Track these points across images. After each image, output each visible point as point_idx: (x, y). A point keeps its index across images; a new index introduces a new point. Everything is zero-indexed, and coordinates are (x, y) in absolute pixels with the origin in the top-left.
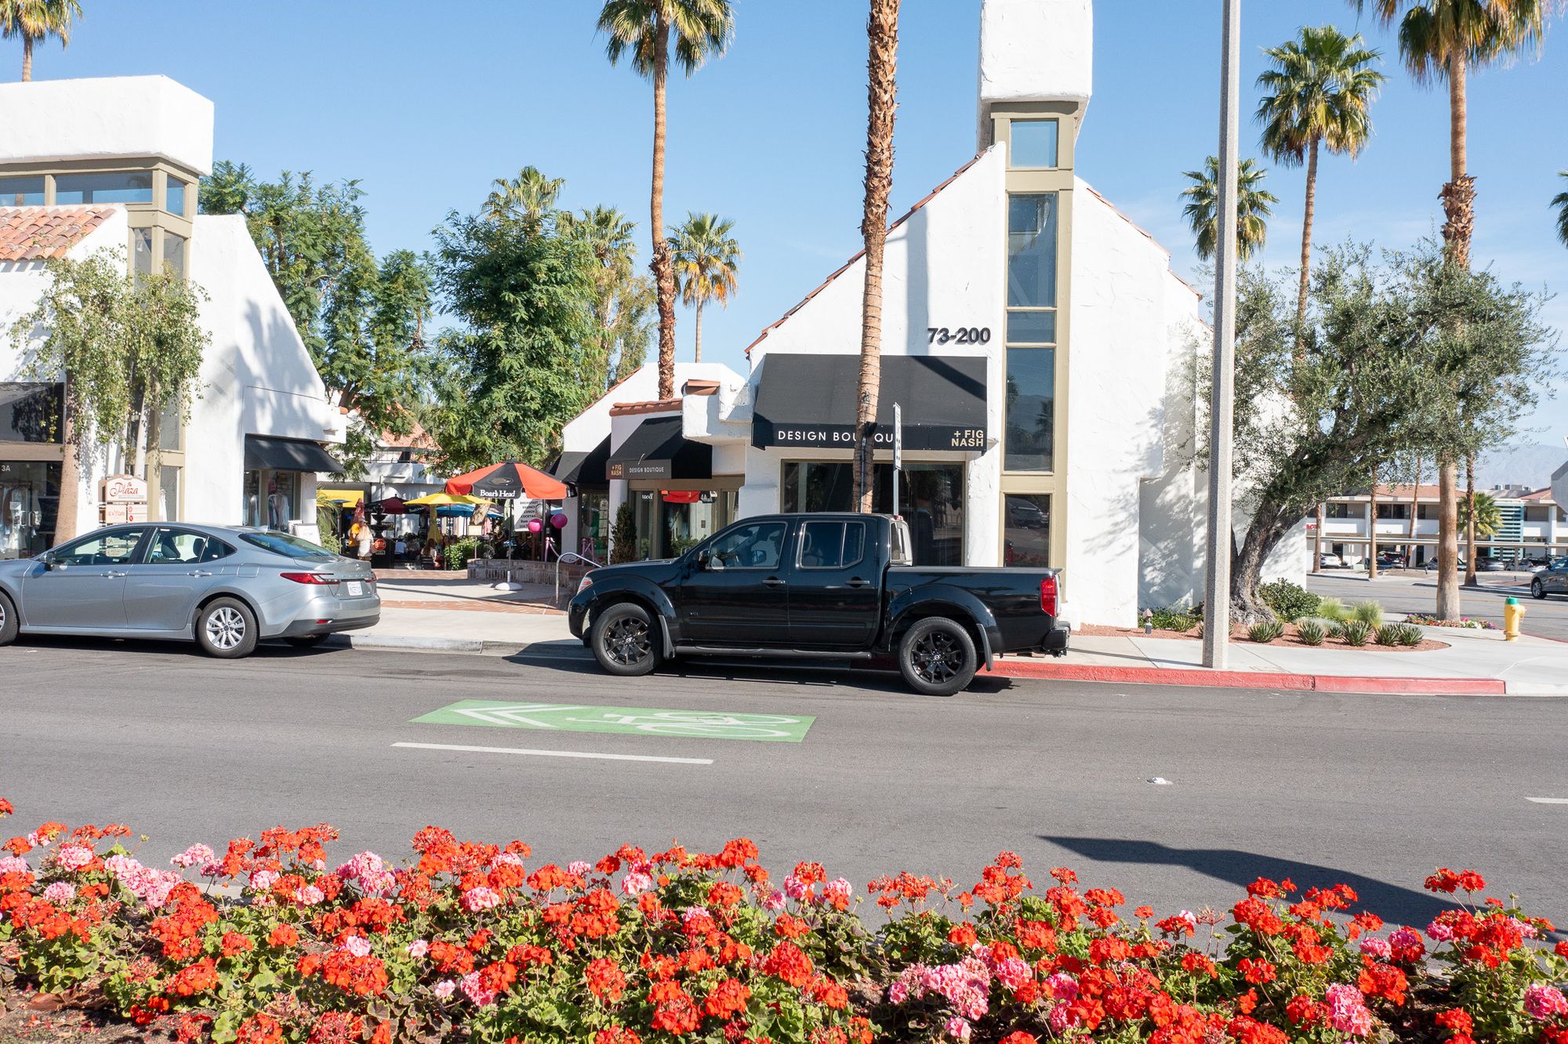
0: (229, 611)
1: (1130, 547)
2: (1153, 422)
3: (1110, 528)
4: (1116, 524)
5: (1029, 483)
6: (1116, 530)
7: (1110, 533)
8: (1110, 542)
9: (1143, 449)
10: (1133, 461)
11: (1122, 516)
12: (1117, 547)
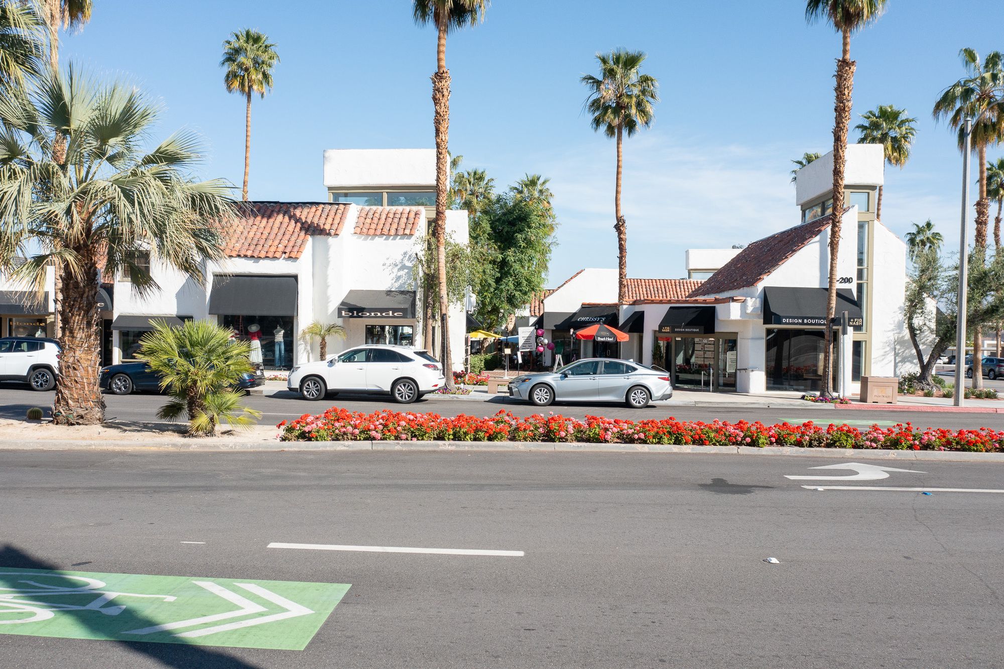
0: (639, 391)
1: (891, 361)
2: (900, 312)
3: (882, 354)
4: (886, 352)
5: (859, 336)
6: (885, 354)
7: (883, 355)
8: (883, 360)
9: (896, 322)
10: (892, 327)
11: (888, 349)
12: (886, 361)
